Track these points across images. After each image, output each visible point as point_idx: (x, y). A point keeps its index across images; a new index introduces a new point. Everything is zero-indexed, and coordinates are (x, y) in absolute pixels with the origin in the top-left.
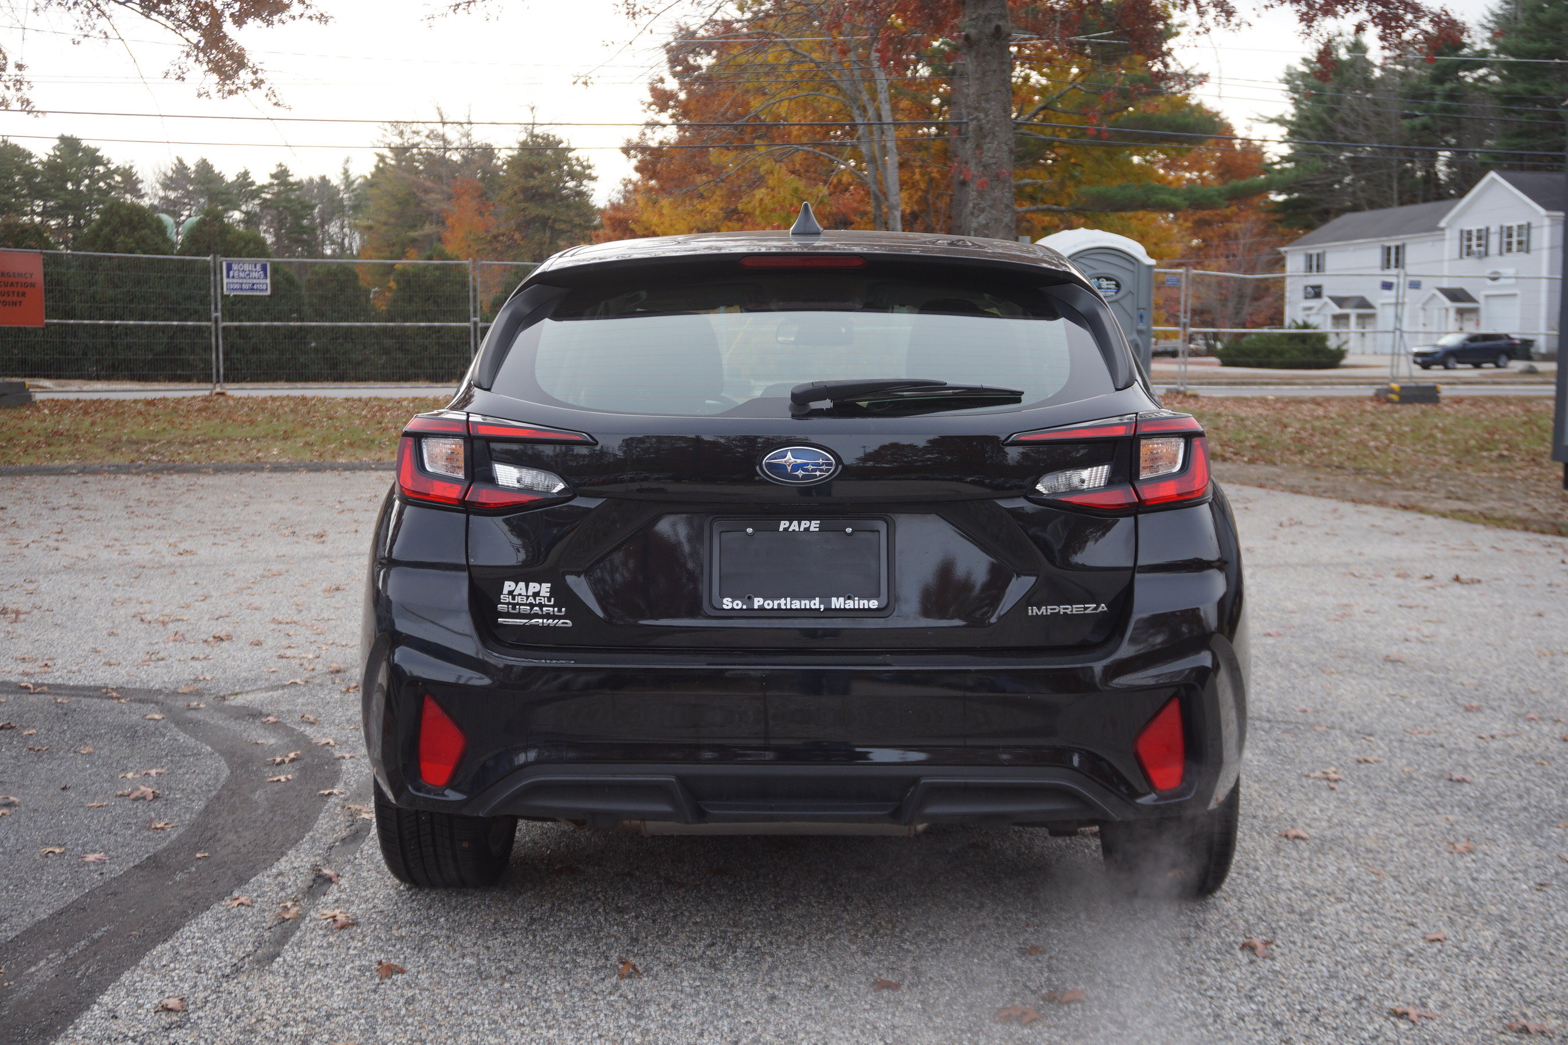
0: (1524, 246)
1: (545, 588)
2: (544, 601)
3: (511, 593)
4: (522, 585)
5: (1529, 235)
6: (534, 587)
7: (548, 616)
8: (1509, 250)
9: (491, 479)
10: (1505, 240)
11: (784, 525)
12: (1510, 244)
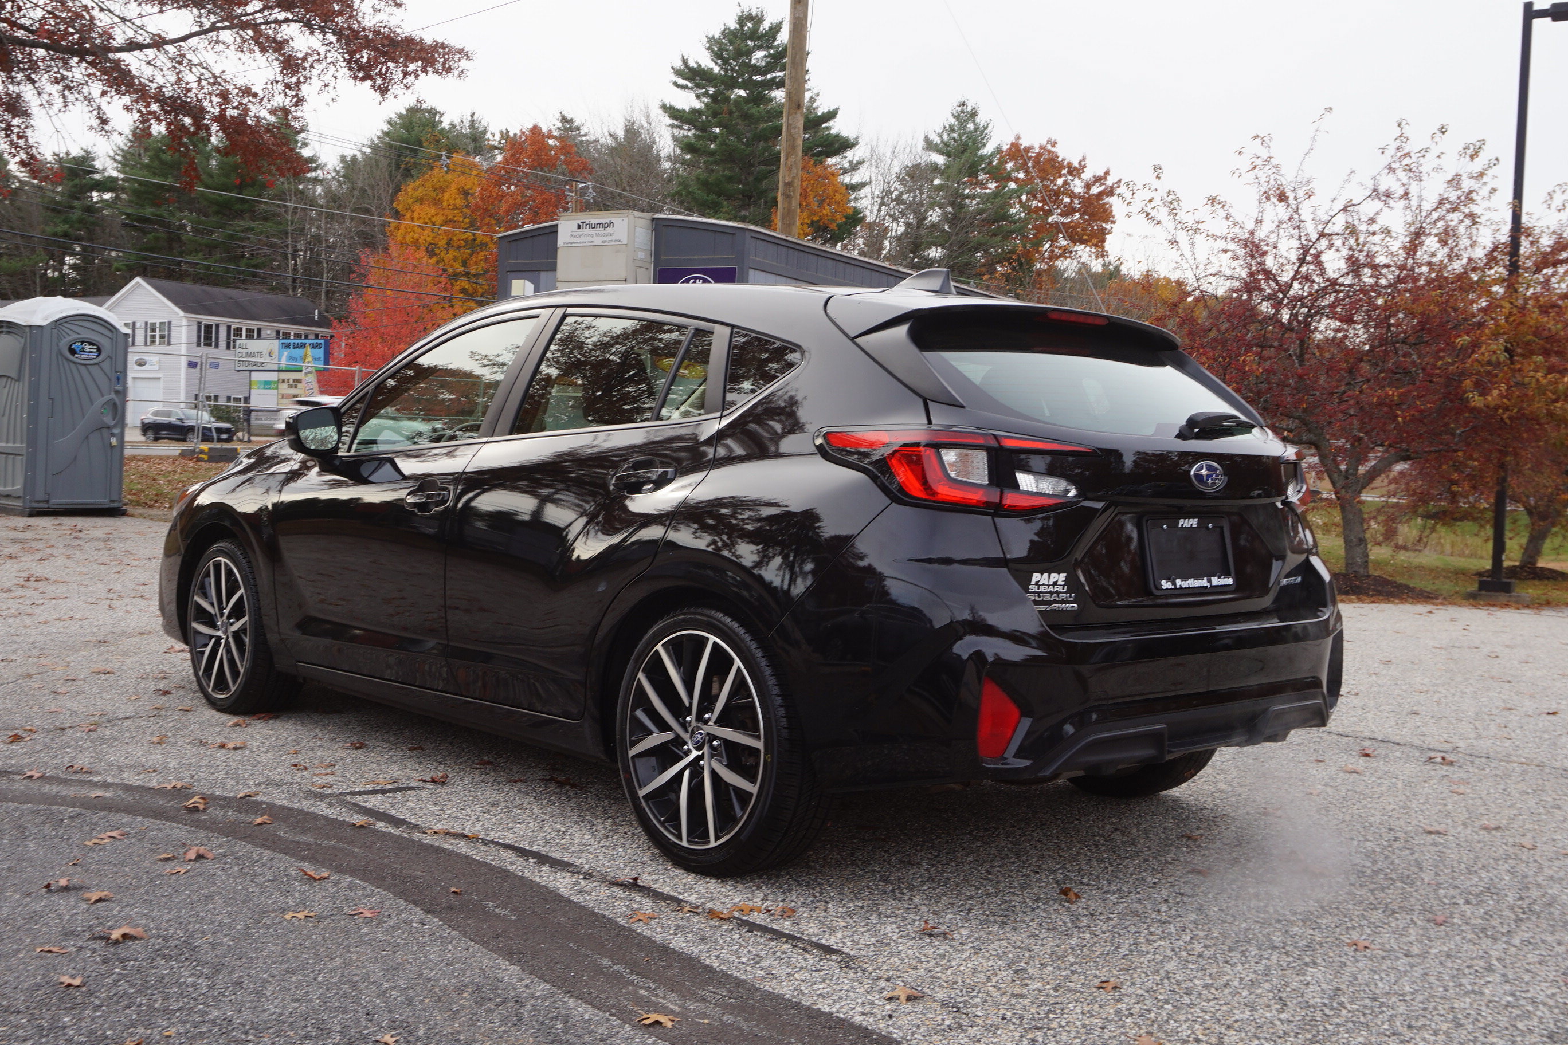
0: (165, 339)
1: (1061, 578)
2: (1060, 589)
3: (1037, 583)
4: (1046, 575)
5: (169, 331)
6: (1054, 577)
7: (1063, 602)
8: (153, 342)
9: (1015, 485)
10: (149, 334)
11: (1181, 521)
12: (154, 337)
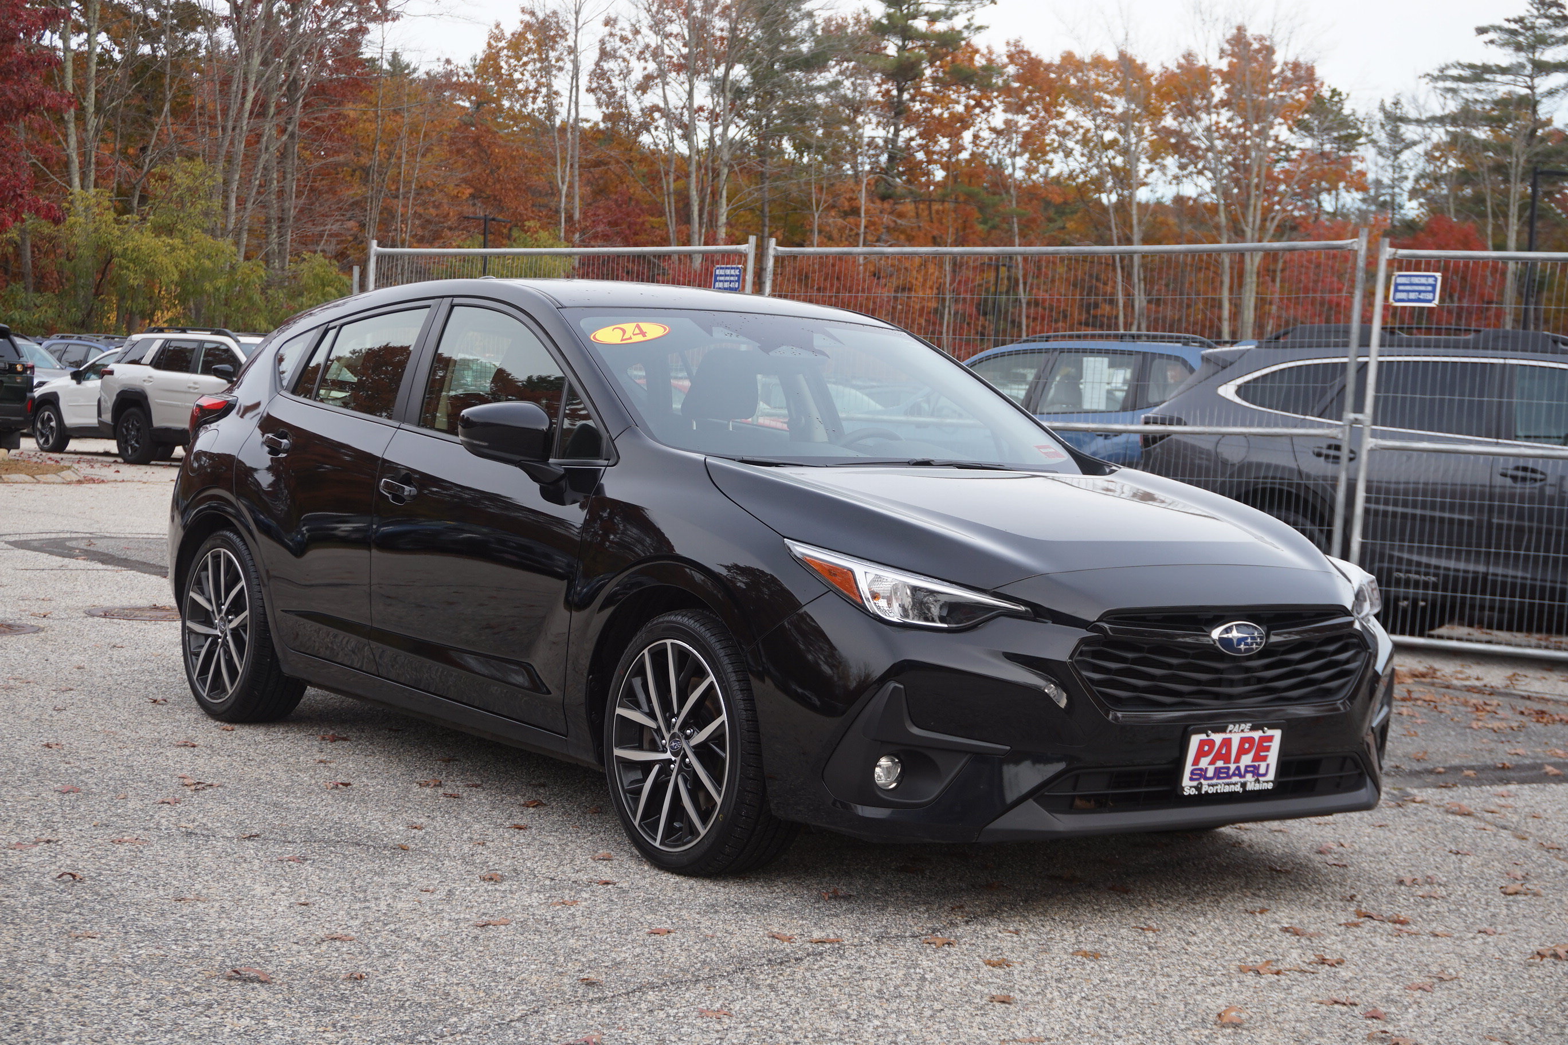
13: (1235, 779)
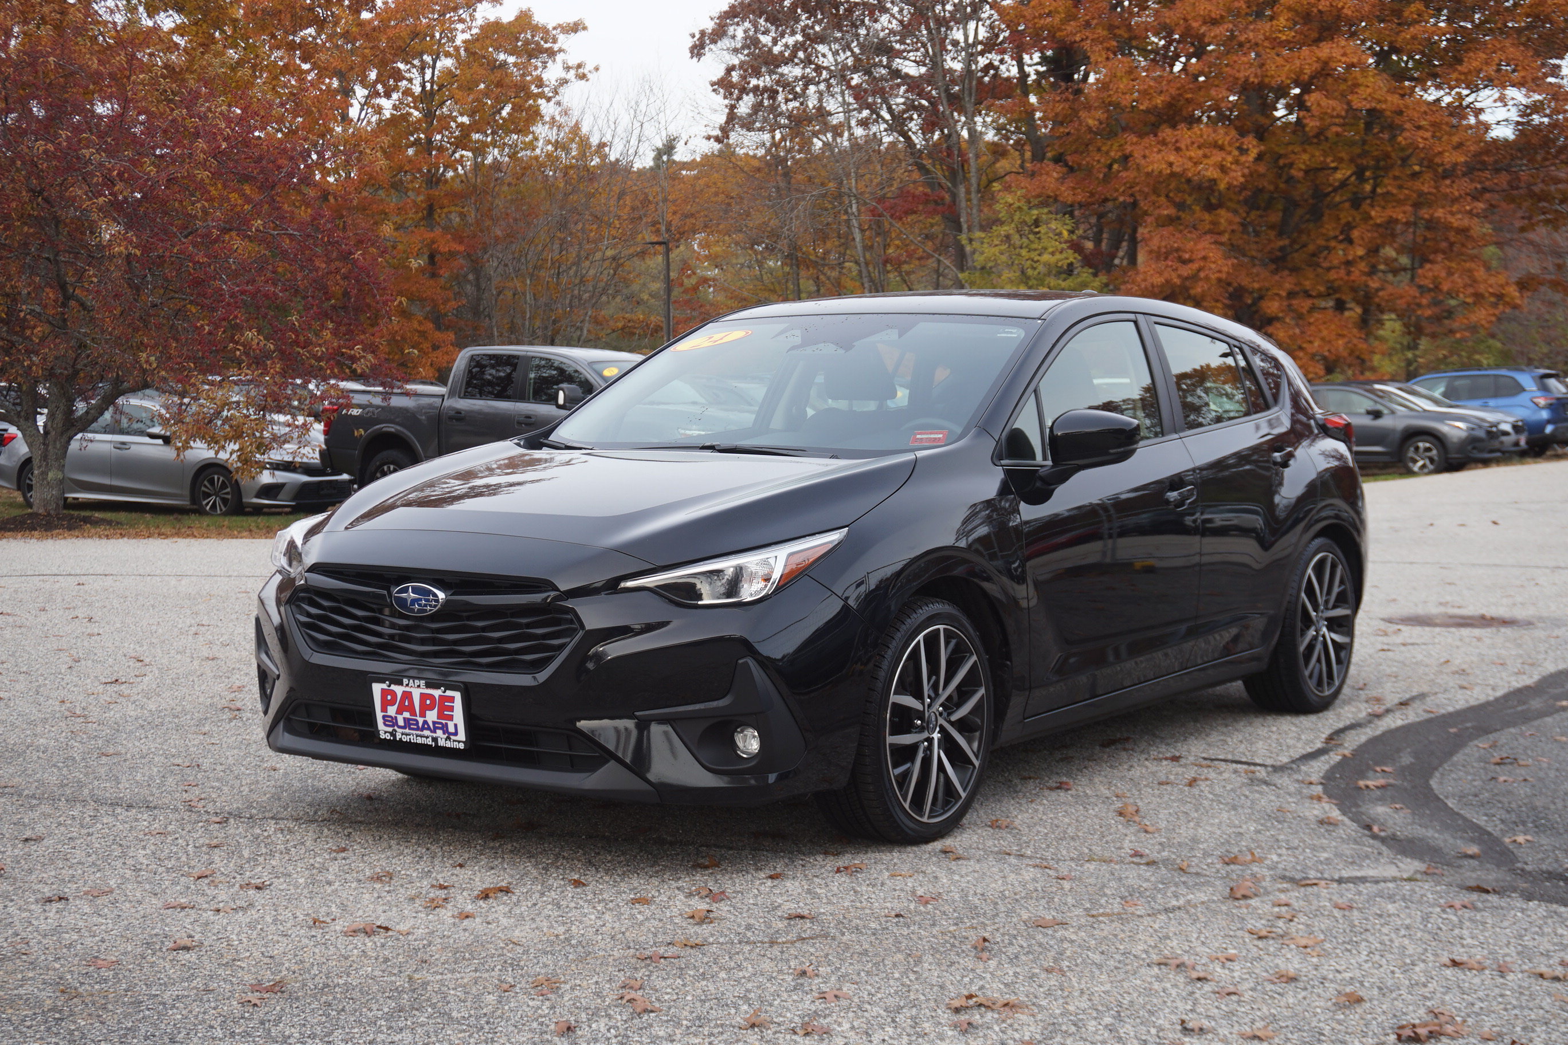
13: (426, 733)
